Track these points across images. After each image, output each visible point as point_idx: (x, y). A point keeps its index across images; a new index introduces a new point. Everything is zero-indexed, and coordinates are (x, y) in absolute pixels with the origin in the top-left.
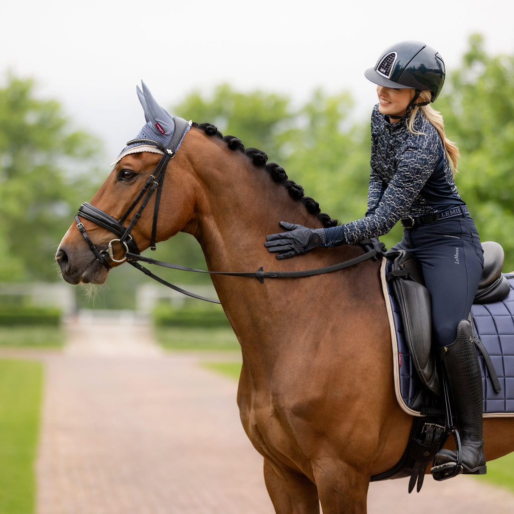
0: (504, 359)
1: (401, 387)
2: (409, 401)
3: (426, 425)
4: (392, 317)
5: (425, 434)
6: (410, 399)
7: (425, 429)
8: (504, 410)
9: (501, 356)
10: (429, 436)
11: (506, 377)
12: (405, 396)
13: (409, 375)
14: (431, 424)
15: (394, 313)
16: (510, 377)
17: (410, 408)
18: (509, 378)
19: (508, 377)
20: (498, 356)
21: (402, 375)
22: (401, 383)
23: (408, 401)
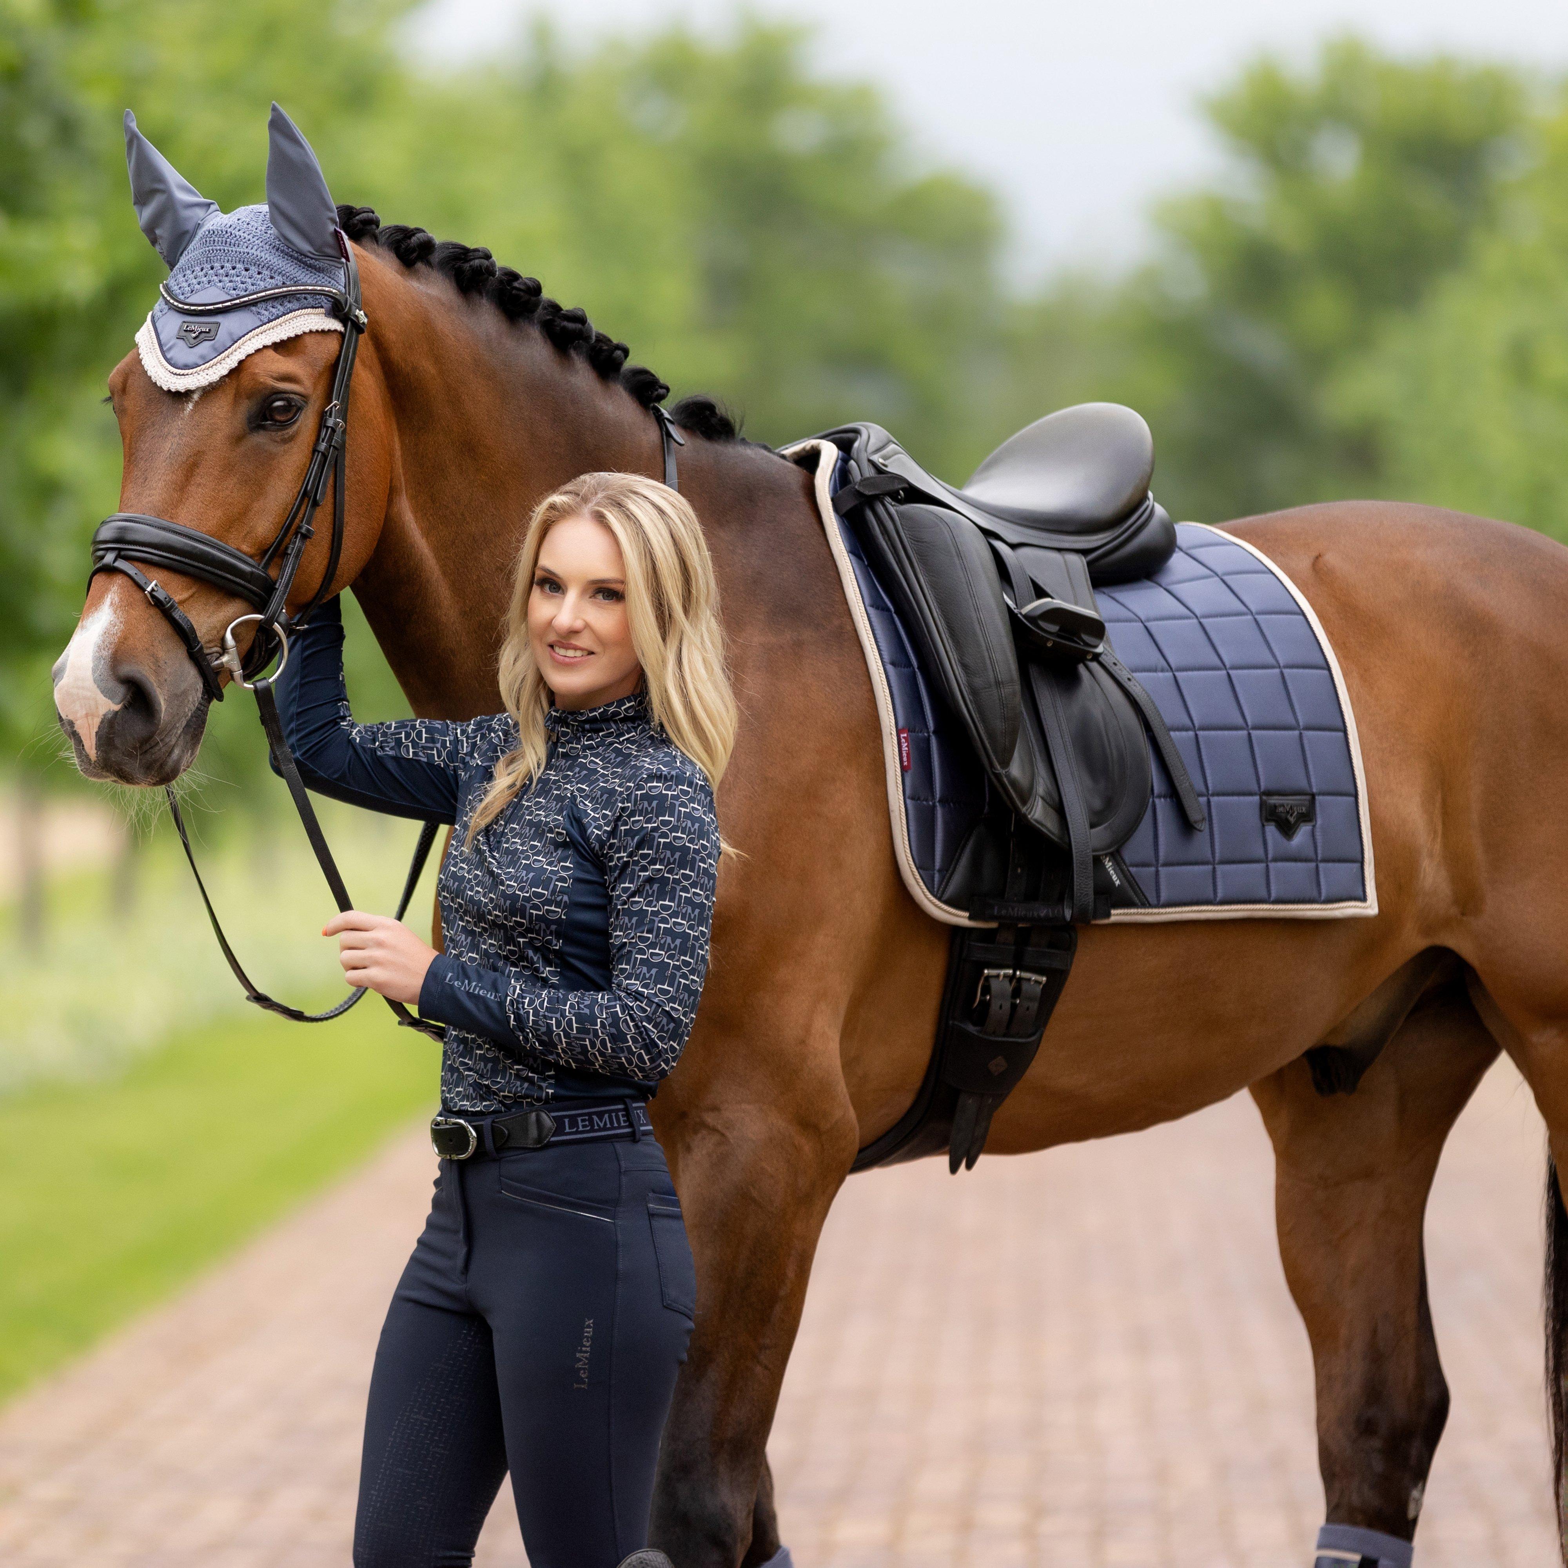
0: (1200, 739)
1: (912, 834)
2: (937, 877)
3: (988, 978)
4: (867, 622)
5: (985, 1005)
6: (940, 871)
7: (987, 990)
8: (1212, 896)
9: (1191, 733)
10: (1000, 1007)
11: (1213, 795)
12: (924, 865)
13: (933, 797)
14: (1002, 972)
15: (871, 611)
16: (1224, 794)
17: (939, 899)
18: (1222, 798)
19: (1218, 794)
20: (1184, 733)
21: (912, 798)
22: (912, 823)
23: (932, 878)
